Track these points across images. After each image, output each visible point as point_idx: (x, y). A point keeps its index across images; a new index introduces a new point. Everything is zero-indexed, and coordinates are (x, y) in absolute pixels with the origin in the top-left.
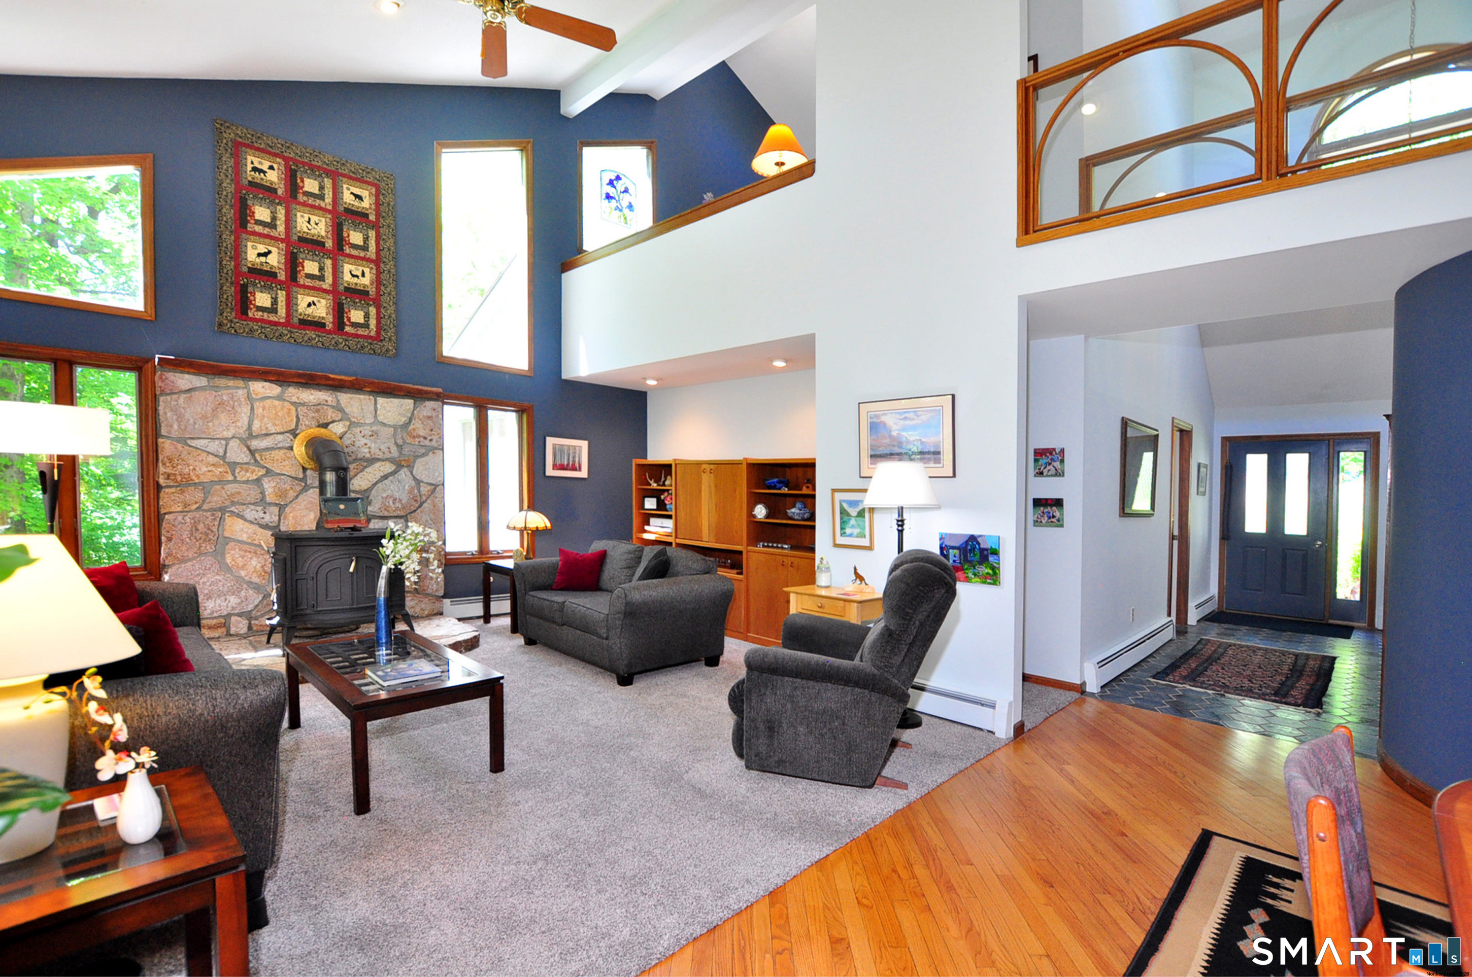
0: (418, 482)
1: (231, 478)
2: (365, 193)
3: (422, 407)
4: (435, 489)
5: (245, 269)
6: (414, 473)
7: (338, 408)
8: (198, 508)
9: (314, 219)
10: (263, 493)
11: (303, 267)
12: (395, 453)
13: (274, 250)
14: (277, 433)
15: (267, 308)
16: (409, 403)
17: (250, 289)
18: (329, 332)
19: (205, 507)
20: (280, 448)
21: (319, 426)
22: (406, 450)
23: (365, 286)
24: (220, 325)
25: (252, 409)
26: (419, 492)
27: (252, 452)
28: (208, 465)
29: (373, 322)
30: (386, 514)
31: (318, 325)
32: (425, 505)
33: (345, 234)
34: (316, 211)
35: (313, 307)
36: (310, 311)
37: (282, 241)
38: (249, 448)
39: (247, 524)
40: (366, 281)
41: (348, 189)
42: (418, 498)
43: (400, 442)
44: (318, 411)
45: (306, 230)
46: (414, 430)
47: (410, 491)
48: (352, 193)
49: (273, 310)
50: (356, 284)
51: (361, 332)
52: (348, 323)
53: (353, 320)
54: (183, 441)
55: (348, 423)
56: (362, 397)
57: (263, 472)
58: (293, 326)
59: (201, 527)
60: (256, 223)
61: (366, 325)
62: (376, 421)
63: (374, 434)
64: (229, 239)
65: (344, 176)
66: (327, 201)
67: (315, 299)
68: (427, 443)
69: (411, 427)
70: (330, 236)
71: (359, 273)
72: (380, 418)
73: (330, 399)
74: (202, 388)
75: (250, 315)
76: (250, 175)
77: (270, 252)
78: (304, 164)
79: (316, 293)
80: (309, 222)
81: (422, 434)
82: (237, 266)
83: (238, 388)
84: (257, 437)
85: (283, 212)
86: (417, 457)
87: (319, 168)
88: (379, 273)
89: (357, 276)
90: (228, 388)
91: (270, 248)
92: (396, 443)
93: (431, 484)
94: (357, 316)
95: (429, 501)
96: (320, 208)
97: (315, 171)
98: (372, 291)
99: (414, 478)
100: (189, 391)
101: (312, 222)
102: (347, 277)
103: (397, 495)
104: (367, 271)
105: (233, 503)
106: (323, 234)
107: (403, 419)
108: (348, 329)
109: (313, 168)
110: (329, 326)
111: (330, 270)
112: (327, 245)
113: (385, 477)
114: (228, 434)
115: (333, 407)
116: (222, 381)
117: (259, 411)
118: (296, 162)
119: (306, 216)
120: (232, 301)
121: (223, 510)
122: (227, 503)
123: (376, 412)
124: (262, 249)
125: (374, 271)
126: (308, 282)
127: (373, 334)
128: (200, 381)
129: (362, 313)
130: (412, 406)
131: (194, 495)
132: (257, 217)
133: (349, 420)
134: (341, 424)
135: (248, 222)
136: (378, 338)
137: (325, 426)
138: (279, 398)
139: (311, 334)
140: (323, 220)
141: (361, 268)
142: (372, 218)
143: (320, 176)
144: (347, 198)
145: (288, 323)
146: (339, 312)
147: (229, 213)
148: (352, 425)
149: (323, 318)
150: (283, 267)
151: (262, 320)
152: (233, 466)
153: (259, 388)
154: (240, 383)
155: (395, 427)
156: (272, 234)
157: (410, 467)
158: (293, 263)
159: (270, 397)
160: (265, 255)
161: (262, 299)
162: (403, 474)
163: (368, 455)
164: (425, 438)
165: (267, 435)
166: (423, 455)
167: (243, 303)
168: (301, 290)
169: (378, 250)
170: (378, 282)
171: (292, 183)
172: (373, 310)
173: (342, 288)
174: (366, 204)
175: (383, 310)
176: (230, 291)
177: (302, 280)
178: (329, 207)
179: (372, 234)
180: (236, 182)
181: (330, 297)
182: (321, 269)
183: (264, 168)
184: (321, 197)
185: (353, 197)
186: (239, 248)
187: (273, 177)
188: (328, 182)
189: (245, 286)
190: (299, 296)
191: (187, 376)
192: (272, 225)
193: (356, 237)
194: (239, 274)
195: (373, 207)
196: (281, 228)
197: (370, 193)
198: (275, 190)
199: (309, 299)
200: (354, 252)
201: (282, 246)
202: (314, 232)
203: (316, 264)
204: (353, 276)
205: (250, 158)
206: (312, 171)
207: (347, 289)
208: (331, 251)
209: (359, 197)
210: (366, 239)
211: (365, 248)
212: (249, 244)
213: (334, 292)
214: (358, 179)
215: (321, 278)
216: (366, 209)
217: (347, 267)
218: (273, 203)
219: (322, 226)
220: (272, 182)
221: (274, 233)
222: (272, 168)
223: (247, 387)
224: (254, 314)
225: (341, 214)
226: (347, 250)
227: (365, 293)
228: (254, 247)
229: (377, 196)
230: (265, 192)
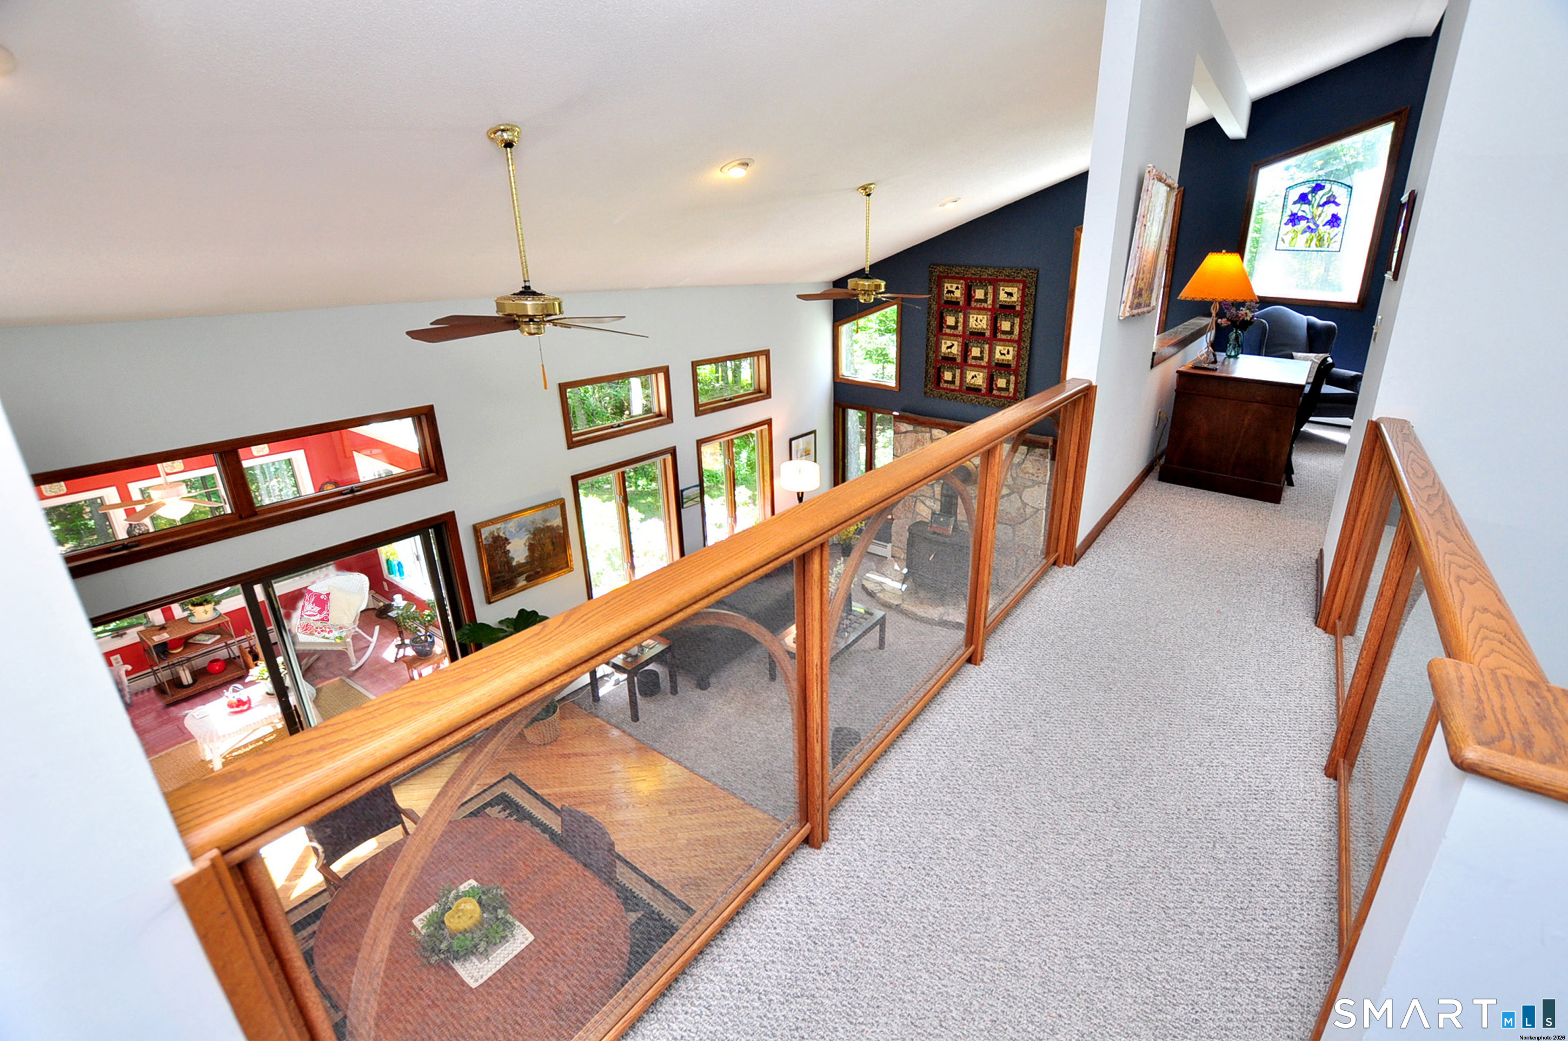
2: (1014, 290)
3: (1032, 453)
5: (940, 358)
6: (1022, 497)
9: (980, 317)
10: (934, 492)
11: (971, 352)
12: (1010, 481)
13: (956, 343)
15: (950, 381)
16: (1023, 449)
17: (942, 370)
18: (983, 395)
22: (1019, 481)
23: (1008, 361)
24: (925, 393)
26: (1023, 510)
29: (1012, 386)
31: (976, 390)
32: (1028, 521)
33: (999, 325)
34: (982, 312)
35: (975, 378)
36: (973, 381)
37: (960, 336)
40: (1010, 357)
41: (1003, 290)
43: (1014, 475)
45: (974, 326)
46: (1025, 468)
47: (1019, 510)
48: (1006, 293)
49: (953, 382)
50: (1003, 360)
51: (1003, 394)
52: (995, 388)
53: (999, 386)
58: (962, 391)
60: (947, 328)
61: (1007, 389)
64: (933, 339)
65: (1001, 280)
66: (989, 302)
67: (976, 373)
68: (1034, 478)
69: (1023, 466)
70: (989, 328)
71: (1005, 352)
74: (912, 432)
75: (941, 385)
76: (946, 296)
77: (953, 345)
78: (976, 279)
79: (977, 369)
80: (976, 321)
81: (1029, 472)
82: (936, 356)
83: (927, 432)
85: (962, 316)
86: (1025, 487)
87: (985, 279)
88: (1019, 350)
89: (1004, 354)
90: (922, 432)
91: (953, 342)
92: (1011, 476)
93: (1033, 506)
94: (1001, 383)
95: (1031, 519)
96: (984, 309)
97: (982, 283)
98: (1013, 365)
99: (1022, 501)
100: (908, 433)
101: (979, 320)
102: (998, 356)
103: (1008, 510)
104: (1011, 349)
105: (922, 495)
106: (985, 327)
108: (995, 392)
109: (981, 280)
110: (984, 391)
111: (987, 352)
112: (987, 334)
116: (919, 428)
118: (970, 279)
119: (975, 316)
120: (932, 379)
124: (949, 343)
125: (1016, 349)
126: (973, 362)
127: (1011, 395)
128: (910, 428)
129: (1005, 381)
130: (1026, 451)
132: (948, 323)
135: (943, 327)
136: (1015, 398)
139: (972, 396)
140: (985, 317)
141: (1007, 348)
142: (1018, 308)
143: (986, 285)
144: (1003, 297)
145: (959, 391)
146: (991, 380)
147: (934, 323)
149: (981, 385)
150: (959, 354)
151: (947, 389)
153: (936, 432)
154: (928, 429)
157: (1019, 493)
158: (965, 350)
160: (950, 347)
161: (948, 376)
162: (1014, 497)
164: (1033, 475)
166: (1029, 487)
167: (939, 378)
168: (969, 368)
169: (1021, 332)
170: (1018, 356)
171: (969, 296)
172: (1013, 378)
173: (994, 364)
174: (1014, 299)
175: (1020, 378)
176: (932, 371)
177: (970, 361)
178: (990, 307)
179: (1017, 321)
180: (938, 303)
181: (986, 371)
182: (982, 352)
183: (953, 289)
184: (985, 301)
185: (1006, 295)
186: (938, 345)
187: (958, 294)
188: (990, 289)
189: (939, 368)
190: (968, 372)
191: (905, 424)
192: (955, 327)
193: (1006, 326)
194: (937, 361)
195: (1020, 299)
196: (960, 328)
197: (1019, 289)
198: (959, 302)
199: (973, 373)
200: (1004, 337)
201: (960, 339)
202: (979, 326)
203: (979, 349)
204: (1002, 354)
205: (946, 285)
206: (980, 282)
207: (997, 364)
208: (988, 339)
209: (1010, 294)
210: (1012, 326)
211: (1011, 332)
212: (943, 341)
213: (989, 367)
214: (1011, 281)
215: (981, 358)
216: (1015, 302)
217: (998, 348)
218: (957, 312)
219: (985, 321)
220: (957, 298)
221: (956, 332)
222: (957, 288)
223: (930, 432)
224: (943, 385)
225: (997, 310)
226: (999, 336)
227: (1008, 366)
228: (945, 343)
229: (1023, 290)
230: (953, 305)
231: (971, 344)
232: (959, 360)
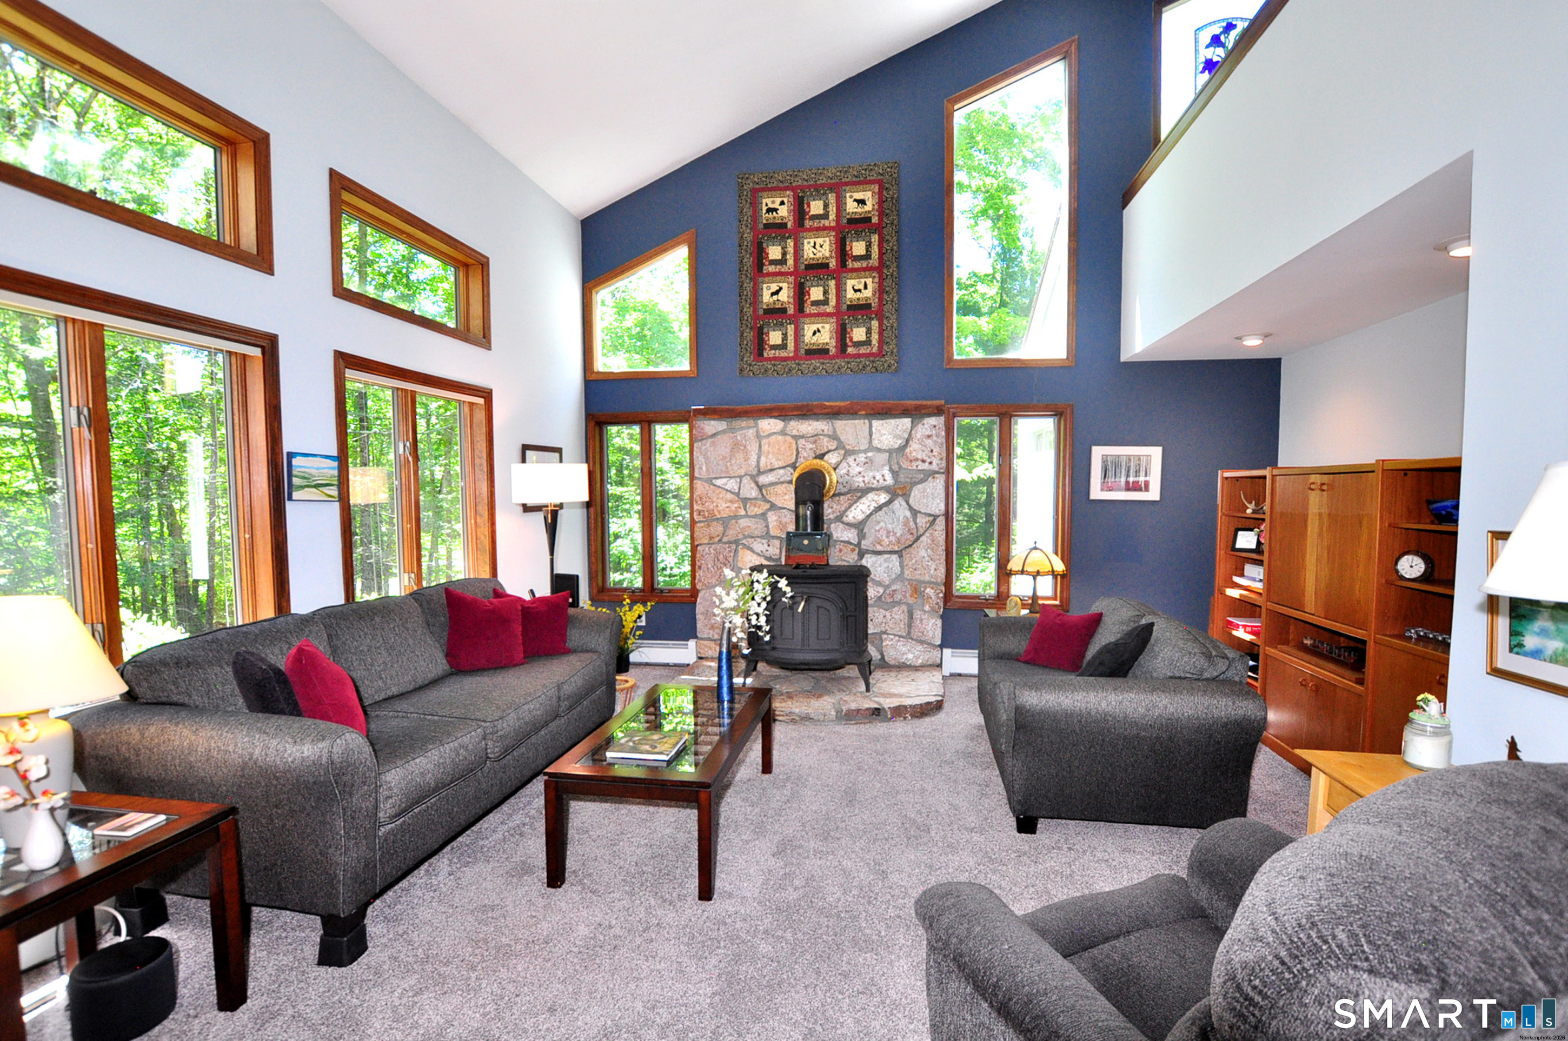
0: (915, 513)
1: (743, 513)
2: (867, 195)
3: (920, 425)
4: (935, 520)
5: (761, 312)
6: (911, 502)
7: (834, 437)
8: (720, 540)
9: (819, 241)
10: (767, 526)
11: (809, 295)
12: (889, 480)
13: (784, 285)
14: (780, 468)
15: (778, 346)
16: (906, 422)
17: (765, 330)
18: (833, 357)
19: (725, 539)
20: (782, 483)
21: (816, 457)
22: (902, 478)
23: (867, 298)
24: (741, 371)
25: (760, 446)
26: (916, 524)
27: (760, 488)
28: (726, 501)
29: (875, 337)
30: (879, 548)
31: (820, 352)
32: (923, 539)
33: (848, 248)
34: (821, 233)
35: (818, 334)
37: (791, 274)
38: (757, 483)
39: (755, 556)
40: (868, 293)
41: (851, 197)
42: (914, 531)
43: (895, 468)
44: (815, 442)
45: (812, 256)
46: (910, 452)
47: (906, 523)
48: (855, 200)
49: (783, 346)
50: (858, 299)
51: (863, 350)
52: (850, 344)
53: (855, 339)
54: (710, 481)
55: (843, 452)
56: (857, 421)
57: (768, 506)
58: (801, 359)
59: (721, 557)
60: (770, 264)
61: (868, 342)
62: (871, 448)
63: (869, 463)
64: (748, 286)
65: (847, 184)
66: (831, 218)
67: (819, 326)
68: (926, 466)
69: (908, 450)
70: (834, 255)
71: (861, 287)
72: (876, 443)
73: (826, 428)
74: (724, 432)
75: (765, 355)
76: (765, 217)
77: (781, 288)
78: (809, 187)
79: (819, 319)
80: (814, 247)
81: (919, 457)
82: (755, 311)
83: (749, 428)
84: (764, 473)
85: (792, 244)
86: (914, 484)
87: (823, 185)
88: (882, 280)
89: (860, 290)
90: (742, 428)
91: (781, 285)
92: (891, 470)
93: (930, 515)
94: (858, 334)
95: (927, 534)
96: (825, 228)
97: (819, 190)
98: (875, 304)
99: (911, 508)
100: (714, 435)
101: (817, 246)
102: (850, 294)
103: (891, 528)
104: (869, 281)
105: (745, 537)
106: (827, 254)
107: (900, 442)
108: (850, 350)
109: (817, 188)
110: (833, 351)
111: (834, 291)
112: (831, 265)
113: (879, 508)
114: (742, 472)
115: (829, 436)
116: (737, 423)
117: (765, 448)
118: (802, 188)
119: (812, 241)
120: (751, 347)
121: (737, 542)
122: (740, 536)
123: (871, 436)
124: (774, 287)
125: (877, 280)
126: (814, 310)
127: (875, 350)
128: (721, 425)
129: (864, 329)
130: (909, 425)
131: (717, 529)
132: (771, 257)
133: (844, 448)
134: (836, 454)
135: (763, 264)
136: (881, 353)
137: (821, 456)
138: (783, 433)
139: (815, 363)
140: (827, 239)
141: (863, 280)
142: (875, 220)
143: (825, 194)
144: (851, 207)
145: (796, 357)
146: (842, 333)
147: (749, 261)
148: (848, 453)
149: (827, 344)
150: (791, 300)
151: (775, 358)
152: (745, 501)
153: (769, 425)
154: (751, 422)
155: (890, 451)
156: (783, 270)
157: (906, 496)
159: (774, 433)
160: (777, 293)
161: (775, 337)
162: (899, 504)
163: (862, 485)
164: (923, 461)
165: (772, 470)
166: (922, 481)
167: (761, 343)
168: (807, 320)
169: (881, 254)
170: (881, 290)
171: (800, 212)
172: (875, 324)
173: (845, 307)
174: (869, 207)
175: (885, 322)
176: (750, 335)
177: (809, 309)
178: (833, 224)
179: (875, 238)
180: (754, 228)
181: (834, 320)
182: (826, 293)
183: (776, 206)
184: (825, 216)
185: (856, 204)
186: (757, 293)
187: (783, 211)
188: (832, 198)
189: (761, 328)
190: (806, 326)
191: (712, 422)
192: (783, 261)
193: (858, 248)
194: (756, 317)
195: (876, 207)
196: (790, 262)
197: (873, 192)
198: (786, 224)
199: (814, 327)
200: (857, 265)
201: (791, 279)
202: (819, 255)
203: (821, 289)
204: (856, 291)
205: (764, 201)
206: (818, 191)
207: (850, 307)
208: (834, 271)
209: (862, 202)
210: (869, 247)
211: (867, 256)
212: (765, 286)
213: (837, 314)
214: (860, 182)
215: (825, 302)
216: (869, 212)
217: (850, 283)
218: (784, 239)
219: (827, 246)
220: (782, 218)
221: (784, 269)
222: (782, 203)
223: (756, 426)
224: (768, 353)
225: (844, 227)
226: (850, 264)
227: (867, 306)
228: (768, 288)
229: (880, 193)
230: (777, 230)
231: (808, 284)
232: (791, 311)
